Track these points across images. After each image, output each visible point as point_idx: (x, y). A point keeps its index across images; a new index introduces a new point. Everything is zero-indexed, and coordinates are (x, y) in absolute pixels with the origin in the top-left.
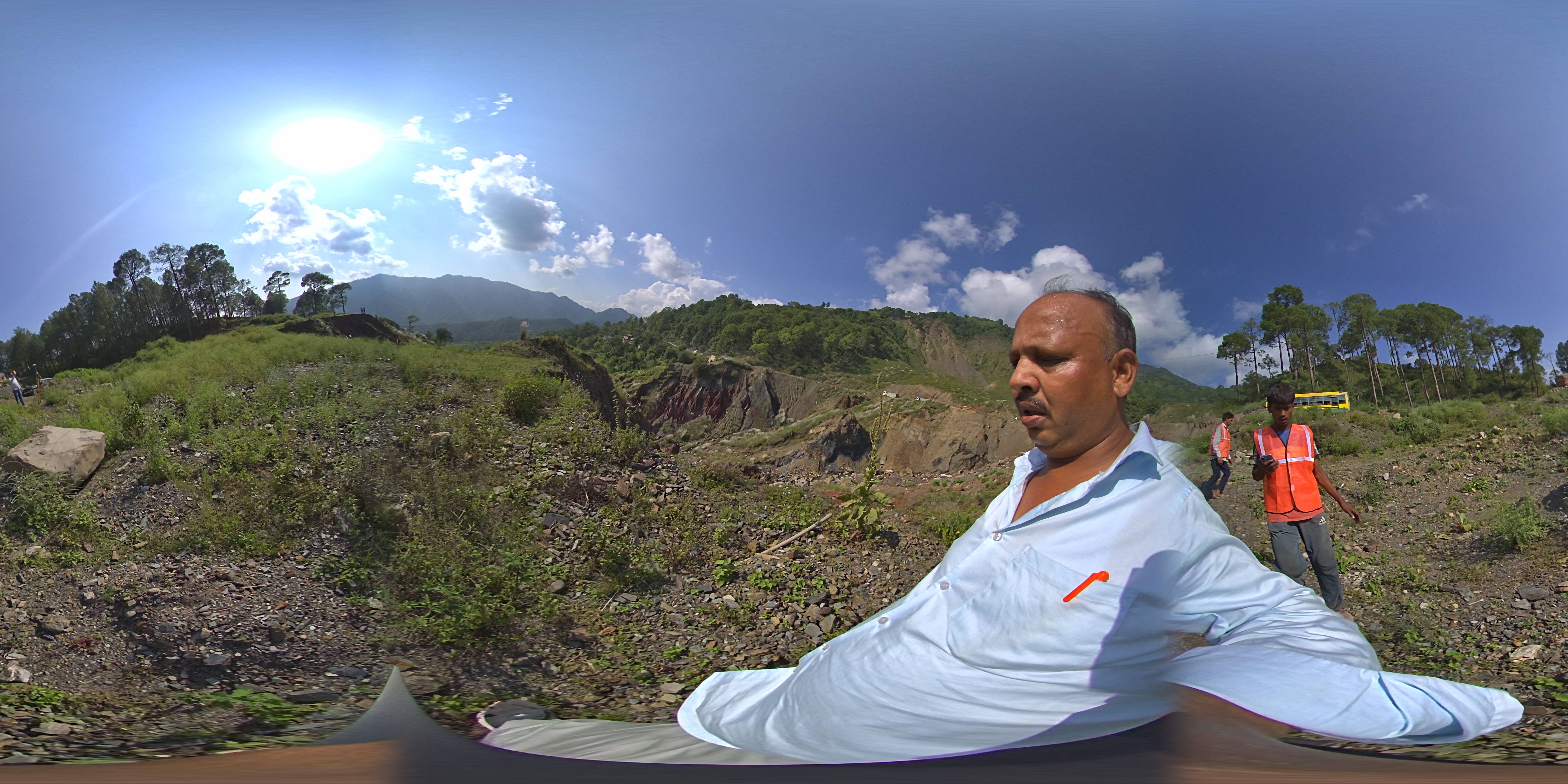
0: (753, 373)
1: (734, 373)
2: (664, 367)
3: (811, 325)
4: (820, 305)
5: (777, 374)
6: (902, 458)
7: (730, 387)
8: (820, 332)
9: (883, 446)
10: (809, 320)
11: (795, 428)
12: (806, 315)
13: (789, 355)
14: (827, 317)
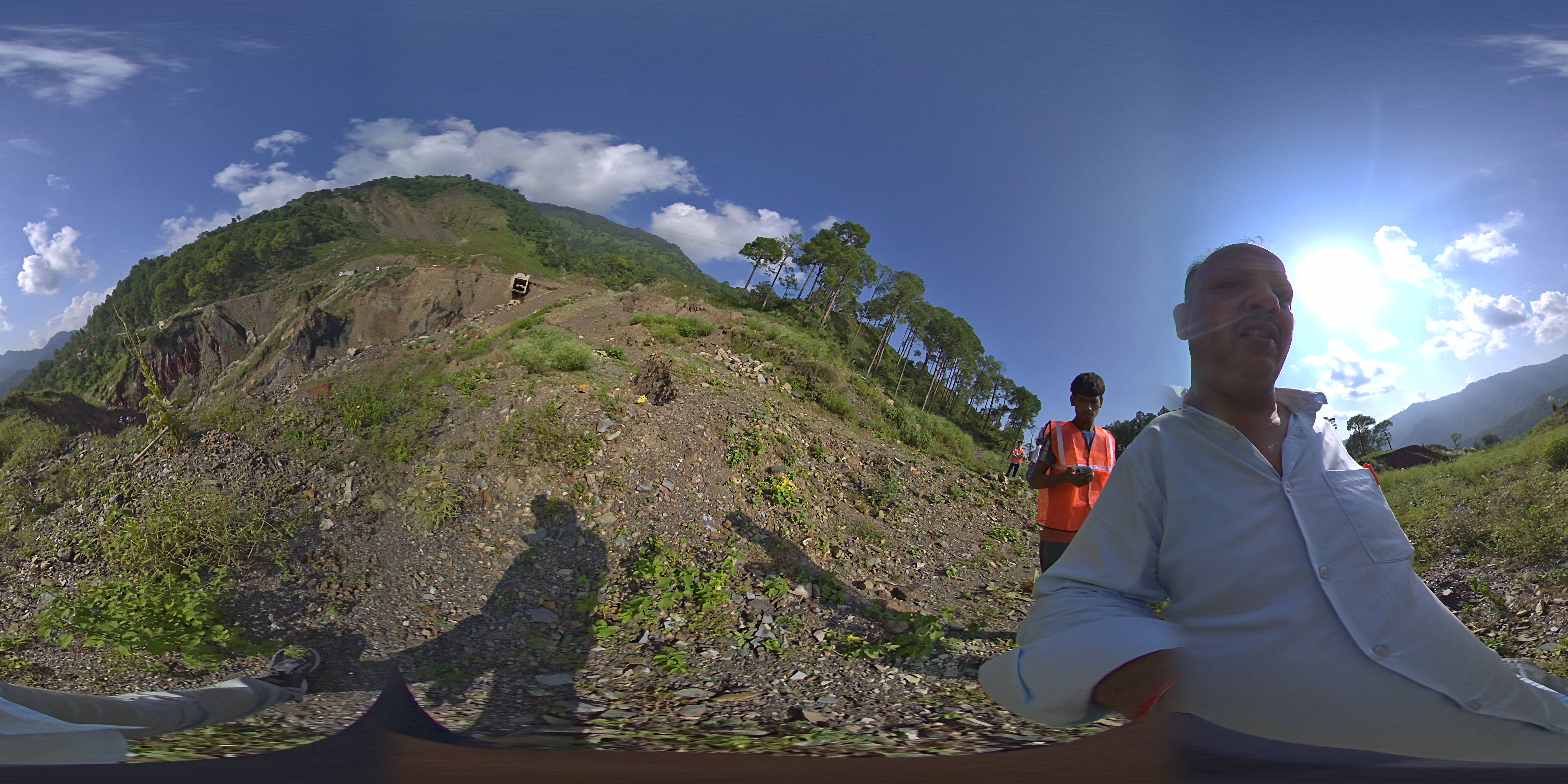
0: (204, 315)
1: (187, 325)
2: (125, 357)
3: (233, 243)
4: (230, 222)
5: (227, 303)
6: (377, 330)
7: (191, 338)
8: (247, 246)
9: (356, 324)
10: (228, 241)
11: (267, 343)
12: (223, 238)
13: (229, 280)
14: (245, 229)
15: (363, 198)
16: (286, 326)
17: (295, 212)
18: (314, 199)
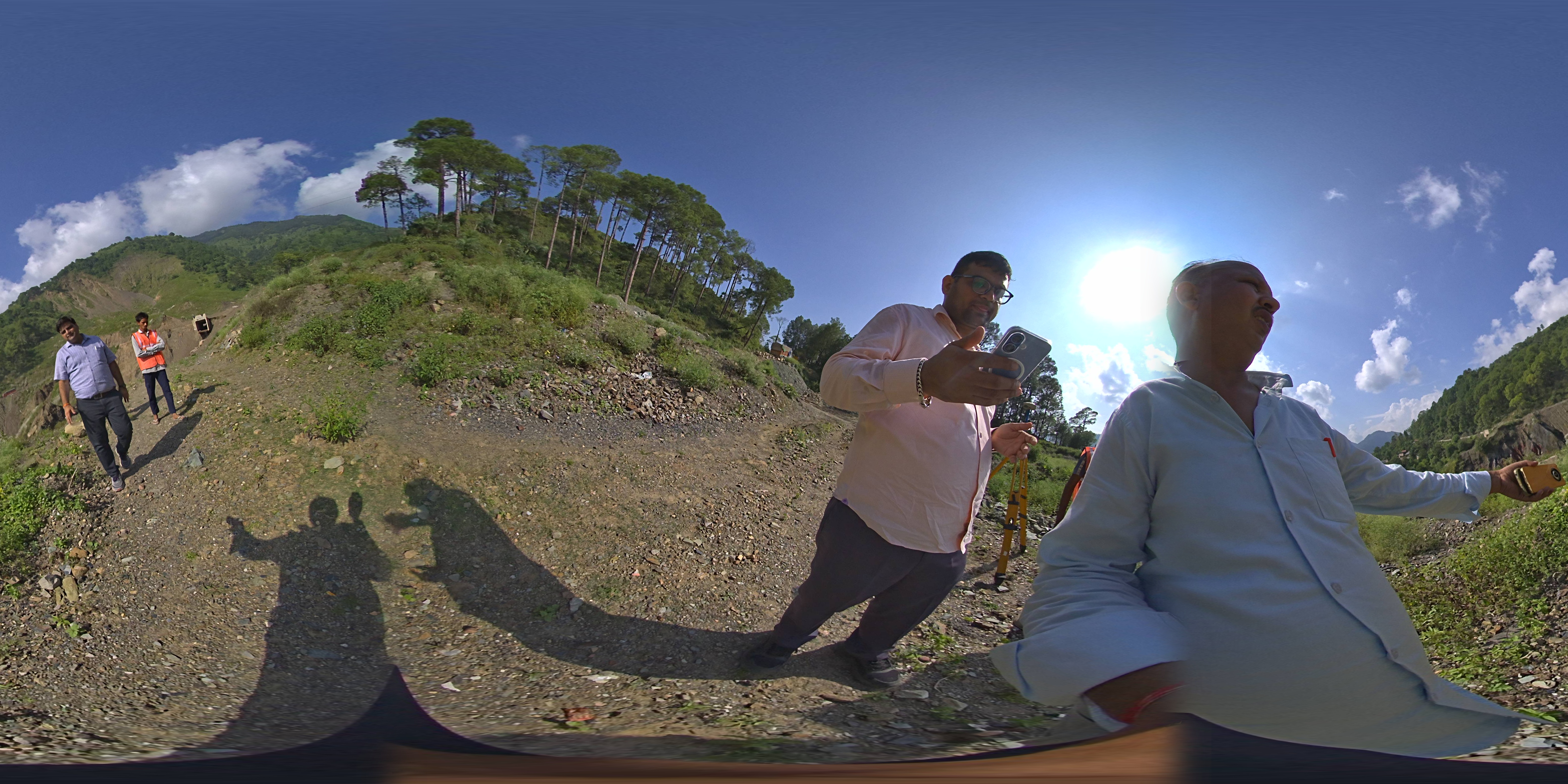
15: (64, 288)
16: (30, 424)
17: (16, 315)
18: (28, 298)
